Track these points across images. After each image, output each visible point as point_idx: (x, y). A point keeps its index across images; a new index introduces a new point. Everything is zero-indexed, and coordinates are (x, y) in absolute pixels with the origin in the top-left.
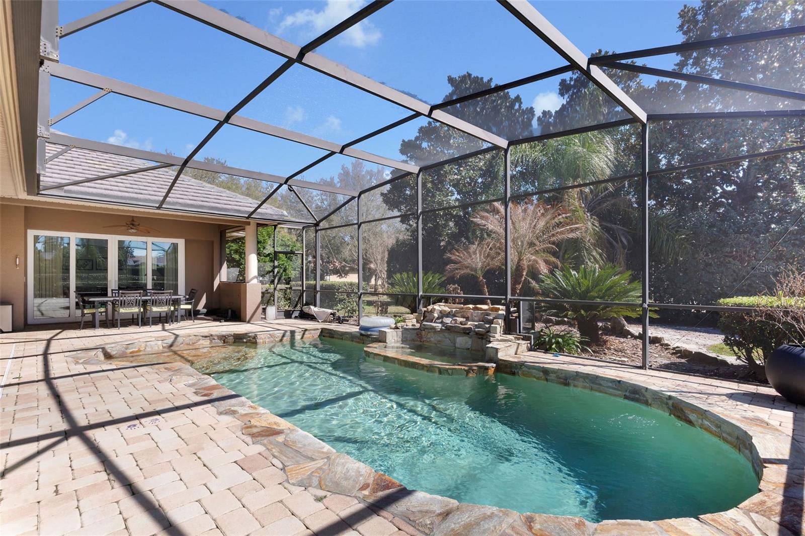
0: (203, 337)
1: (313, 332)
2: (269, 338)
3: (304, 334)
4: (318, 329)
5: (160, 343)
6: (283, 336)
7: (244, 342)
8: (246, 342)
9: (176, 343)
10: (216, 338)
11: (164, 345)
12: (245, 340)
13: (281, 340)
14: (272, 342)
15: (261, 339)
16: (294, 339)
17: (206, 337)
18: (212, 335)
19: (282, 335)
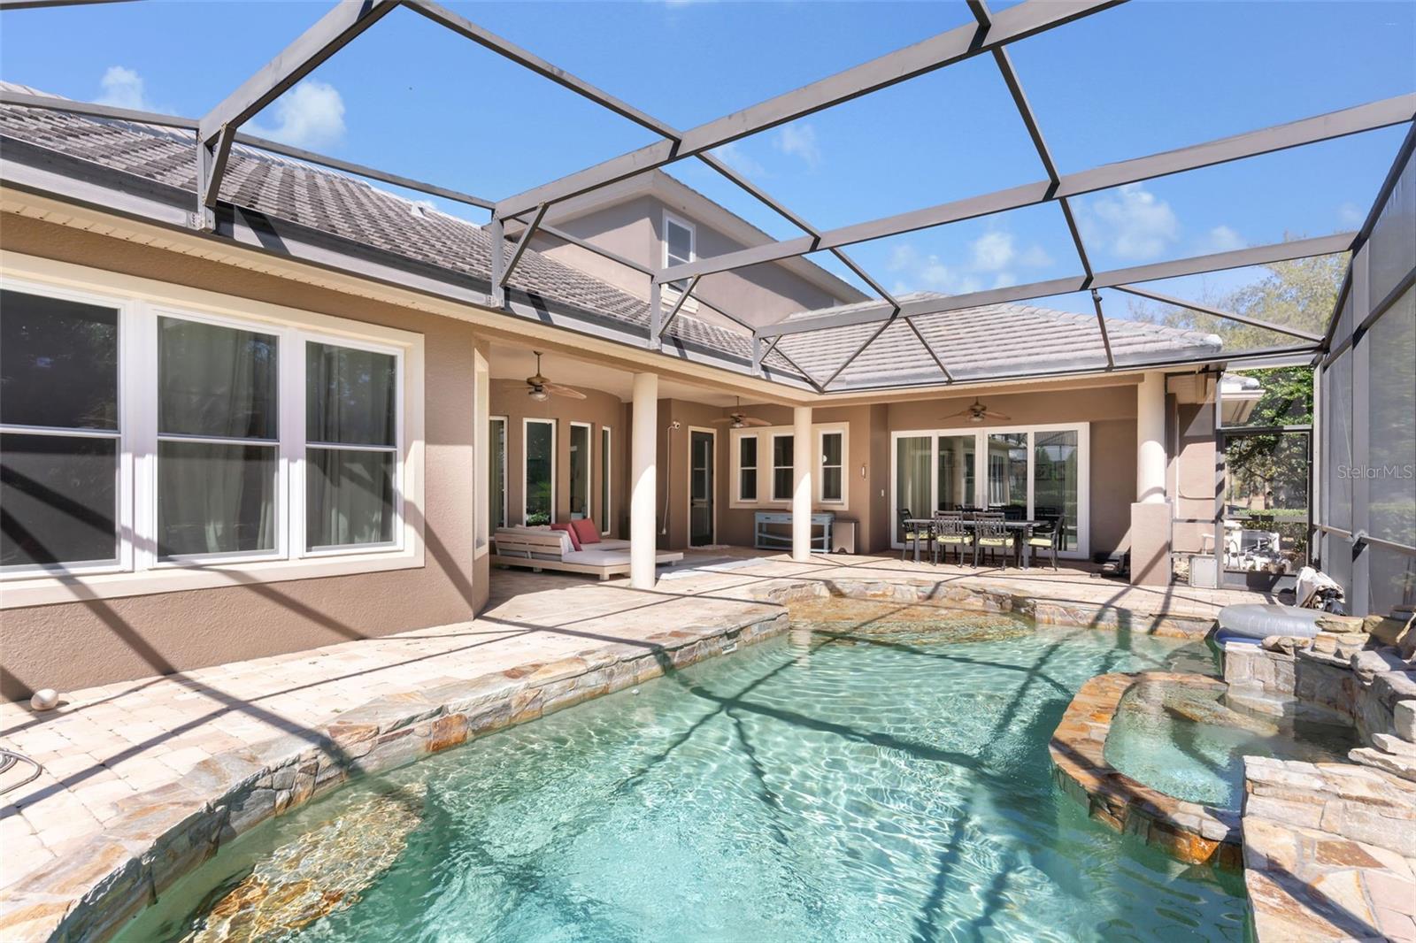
0: (973, 591)
1: (1186, 624)
2: (1062, 615)
3: (1156, 624)
4: (1202, 620)
5: (913, 589)
6: (1099, 618)
7: (1021, 614)
8: (1024, 615)
9: (936, 595)
10: (991, 597)
11: (920, 594)
12: (1023, 610)
13: (1093, 626)
14: (1070, 624)
15: (1043, 612)
16: (1128, 630)
17: (978, 592)
18: (985, 592)
19: (1095, 614)
